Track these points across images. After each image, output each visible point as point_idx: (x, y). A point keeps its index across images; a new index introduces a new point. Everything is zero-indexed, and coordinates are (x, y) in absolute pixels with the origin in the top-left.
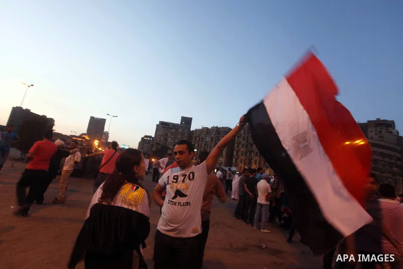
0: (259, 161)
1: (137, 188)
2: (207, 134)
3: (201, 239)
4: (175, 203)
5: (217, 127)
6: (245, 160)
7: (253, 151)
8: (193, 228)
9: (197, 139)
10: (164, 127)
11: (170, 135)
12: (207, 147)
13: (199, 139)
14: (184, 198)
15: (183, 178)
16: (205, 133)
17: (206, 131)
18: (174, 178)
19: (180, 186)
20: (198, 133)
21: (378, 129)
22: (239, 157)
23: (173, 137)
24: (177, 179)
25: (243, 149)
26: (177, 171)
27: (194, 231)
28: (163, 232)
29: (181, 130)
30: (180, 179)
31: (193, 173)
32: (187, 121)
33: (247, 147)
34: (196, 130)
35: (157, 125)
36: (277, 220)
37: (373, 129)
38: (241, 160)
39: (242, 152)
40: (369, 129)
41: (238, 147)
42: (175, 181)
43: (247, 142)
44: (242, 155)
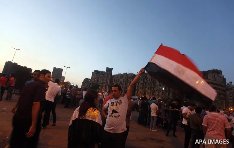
0: (150, 92)
1: (95, 110)
2: (121, 78)
3: (126, 133)
4: (113, 116)
5: (127, 74)
6: (142, 92)
7: (146, 87)
8: (122, 128)
9: (116, 80)
10: (96, 73)
11: (100, 78)
12: (121, 85)
13: (117, 80)
14: (117, 113)
15: (116, 104)
16: (120, 77)
17: (120, 75)
18: (112, 104)
19: (114, 108)
20: (116, 77)
21: (213, 75)
22: (139, 90)
23: (101, 79)
24: (113, 104)
25: (141, 86)
26: (113, 100)
27: (122, 130)
28: (107, 131)
29: (106, 75)
30: (115, 104)
31: (121, 101)
32: (110, 70)
33: (143, 84)
34: (115, 75)
35: (93, 72)
36: (160, 125)
37: (211, 75)
38: (140, 92)
39: (141, 87)
40: (209, 75)
41: (138, 84)
42: (112, 105)
43: (143, 82)
44: (141, 89)
